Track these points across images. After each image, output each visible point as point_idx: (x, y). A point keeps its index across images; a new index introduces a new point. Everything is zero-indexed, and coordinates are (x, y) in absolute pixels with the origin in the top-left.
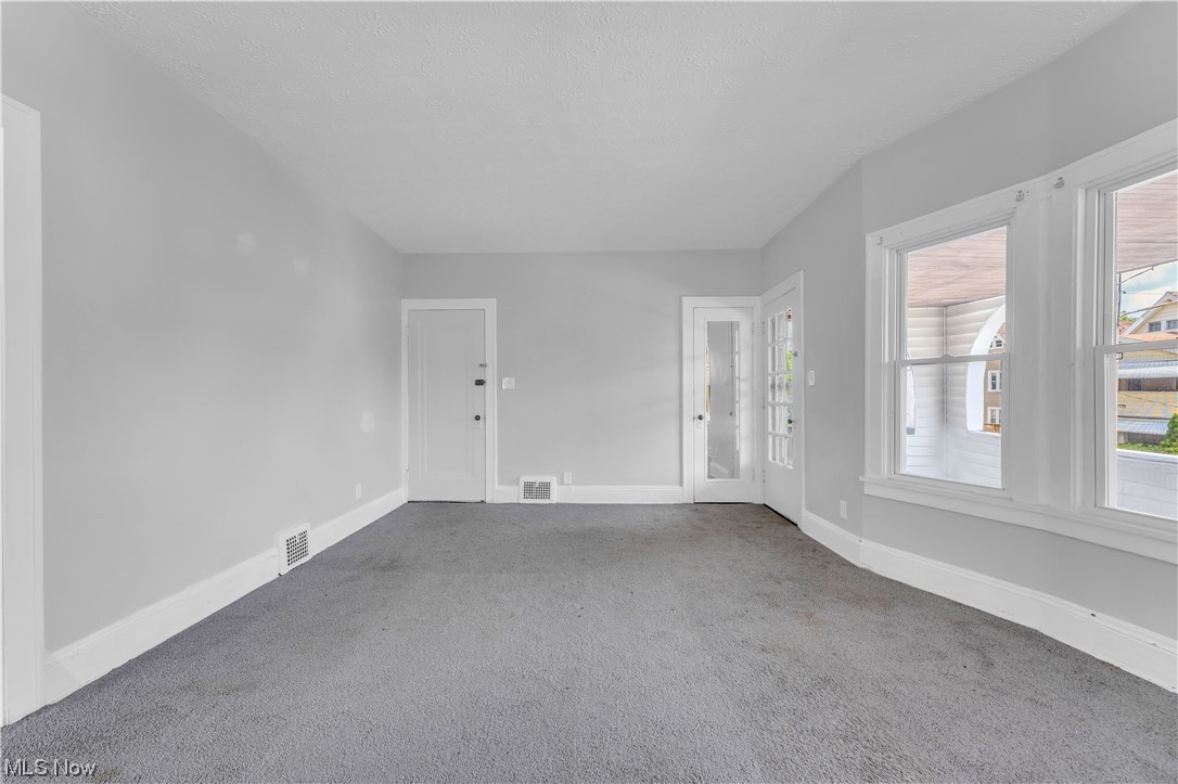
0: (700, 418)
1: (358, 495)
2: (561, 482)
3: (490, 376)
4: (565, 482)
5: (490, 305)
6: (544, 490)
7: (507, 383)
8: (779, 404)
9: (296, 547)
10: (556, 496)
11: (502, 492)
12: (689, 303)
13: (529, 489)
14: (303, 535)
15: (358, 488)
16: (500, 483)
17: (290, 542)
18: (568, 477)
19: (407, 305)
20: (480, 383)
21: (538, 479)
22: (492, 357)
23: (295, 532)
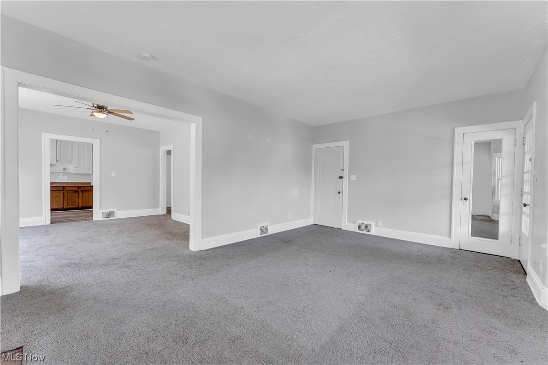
0: (466, 199)
1: (290, 218)
2: (377, 225)
3: (346, 175)
4: (379, 225)
5: (346, 144)
6: (368, 228)
7: (353, 178)
8: (525, 193)
9: (264, 230)
10: (374, 231)
11: (349, 226)
12: (459, 131)
13: (361, 226)
14: (266, 227)
15: (290, 215)
16: (348, 222)
17: (262, 228)
18: (380, 223)
19: (315, 147)
20: (341, 177)
21: (365, 222)
22: (346, 167)
23: (264, 225)
